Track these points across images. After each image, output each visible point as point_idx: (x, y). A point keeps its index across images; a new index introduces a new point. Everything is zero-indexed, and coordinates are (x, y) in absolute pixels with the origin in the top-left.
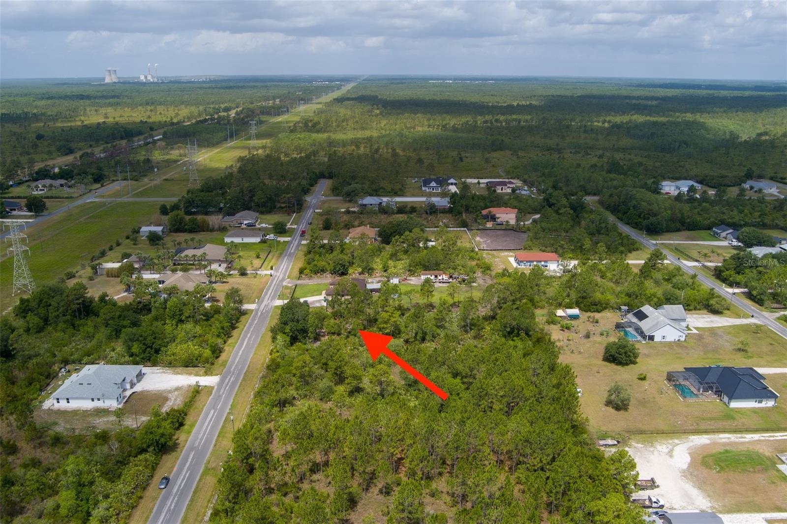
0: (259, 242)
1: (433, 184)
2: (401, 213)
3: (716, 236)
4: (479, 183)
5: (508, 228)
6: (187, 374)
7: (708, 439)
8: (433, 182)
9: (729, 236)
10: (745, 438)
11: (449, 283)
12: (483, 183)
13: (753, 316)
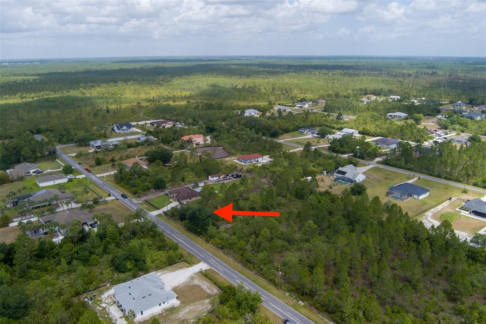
0: (67, 182)
1: (125, 128)
2: (131, 148)
3: (302, 134)
4: (146, 124)
5: (206, 146)
6: (180, 268)
7: (431, 212)
8: (124, 127)
9: (308, 132)
10: (438, 209)
11: (230, 179)
12: (148, 123)
13: (369, 164)
